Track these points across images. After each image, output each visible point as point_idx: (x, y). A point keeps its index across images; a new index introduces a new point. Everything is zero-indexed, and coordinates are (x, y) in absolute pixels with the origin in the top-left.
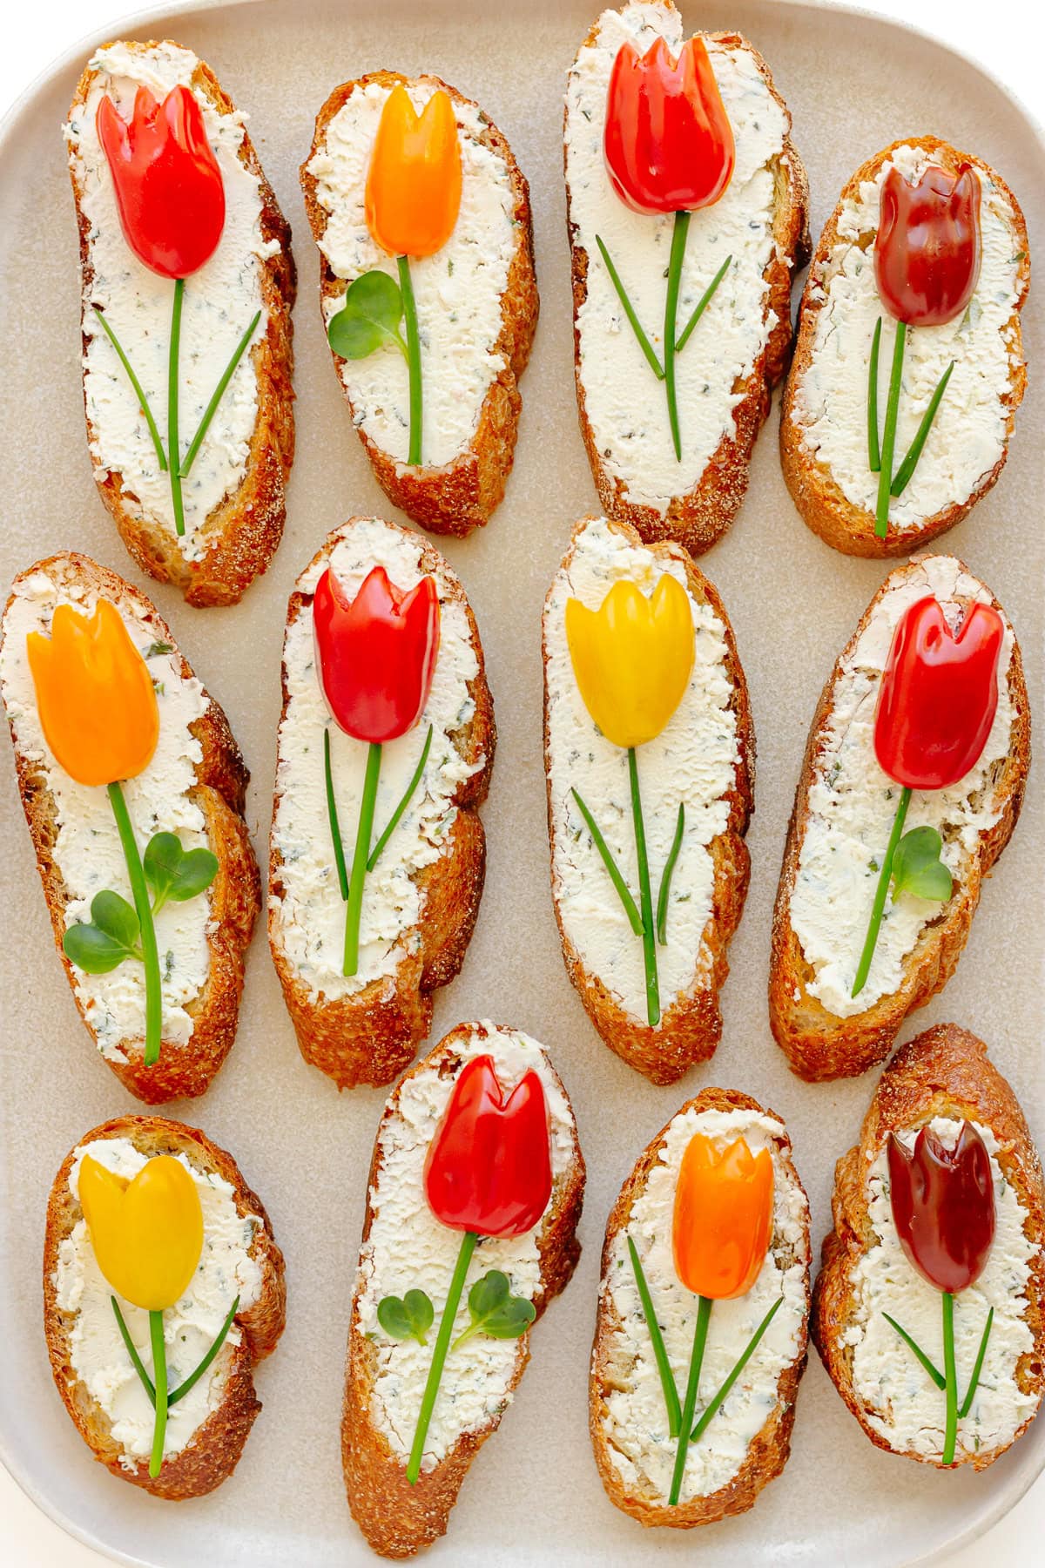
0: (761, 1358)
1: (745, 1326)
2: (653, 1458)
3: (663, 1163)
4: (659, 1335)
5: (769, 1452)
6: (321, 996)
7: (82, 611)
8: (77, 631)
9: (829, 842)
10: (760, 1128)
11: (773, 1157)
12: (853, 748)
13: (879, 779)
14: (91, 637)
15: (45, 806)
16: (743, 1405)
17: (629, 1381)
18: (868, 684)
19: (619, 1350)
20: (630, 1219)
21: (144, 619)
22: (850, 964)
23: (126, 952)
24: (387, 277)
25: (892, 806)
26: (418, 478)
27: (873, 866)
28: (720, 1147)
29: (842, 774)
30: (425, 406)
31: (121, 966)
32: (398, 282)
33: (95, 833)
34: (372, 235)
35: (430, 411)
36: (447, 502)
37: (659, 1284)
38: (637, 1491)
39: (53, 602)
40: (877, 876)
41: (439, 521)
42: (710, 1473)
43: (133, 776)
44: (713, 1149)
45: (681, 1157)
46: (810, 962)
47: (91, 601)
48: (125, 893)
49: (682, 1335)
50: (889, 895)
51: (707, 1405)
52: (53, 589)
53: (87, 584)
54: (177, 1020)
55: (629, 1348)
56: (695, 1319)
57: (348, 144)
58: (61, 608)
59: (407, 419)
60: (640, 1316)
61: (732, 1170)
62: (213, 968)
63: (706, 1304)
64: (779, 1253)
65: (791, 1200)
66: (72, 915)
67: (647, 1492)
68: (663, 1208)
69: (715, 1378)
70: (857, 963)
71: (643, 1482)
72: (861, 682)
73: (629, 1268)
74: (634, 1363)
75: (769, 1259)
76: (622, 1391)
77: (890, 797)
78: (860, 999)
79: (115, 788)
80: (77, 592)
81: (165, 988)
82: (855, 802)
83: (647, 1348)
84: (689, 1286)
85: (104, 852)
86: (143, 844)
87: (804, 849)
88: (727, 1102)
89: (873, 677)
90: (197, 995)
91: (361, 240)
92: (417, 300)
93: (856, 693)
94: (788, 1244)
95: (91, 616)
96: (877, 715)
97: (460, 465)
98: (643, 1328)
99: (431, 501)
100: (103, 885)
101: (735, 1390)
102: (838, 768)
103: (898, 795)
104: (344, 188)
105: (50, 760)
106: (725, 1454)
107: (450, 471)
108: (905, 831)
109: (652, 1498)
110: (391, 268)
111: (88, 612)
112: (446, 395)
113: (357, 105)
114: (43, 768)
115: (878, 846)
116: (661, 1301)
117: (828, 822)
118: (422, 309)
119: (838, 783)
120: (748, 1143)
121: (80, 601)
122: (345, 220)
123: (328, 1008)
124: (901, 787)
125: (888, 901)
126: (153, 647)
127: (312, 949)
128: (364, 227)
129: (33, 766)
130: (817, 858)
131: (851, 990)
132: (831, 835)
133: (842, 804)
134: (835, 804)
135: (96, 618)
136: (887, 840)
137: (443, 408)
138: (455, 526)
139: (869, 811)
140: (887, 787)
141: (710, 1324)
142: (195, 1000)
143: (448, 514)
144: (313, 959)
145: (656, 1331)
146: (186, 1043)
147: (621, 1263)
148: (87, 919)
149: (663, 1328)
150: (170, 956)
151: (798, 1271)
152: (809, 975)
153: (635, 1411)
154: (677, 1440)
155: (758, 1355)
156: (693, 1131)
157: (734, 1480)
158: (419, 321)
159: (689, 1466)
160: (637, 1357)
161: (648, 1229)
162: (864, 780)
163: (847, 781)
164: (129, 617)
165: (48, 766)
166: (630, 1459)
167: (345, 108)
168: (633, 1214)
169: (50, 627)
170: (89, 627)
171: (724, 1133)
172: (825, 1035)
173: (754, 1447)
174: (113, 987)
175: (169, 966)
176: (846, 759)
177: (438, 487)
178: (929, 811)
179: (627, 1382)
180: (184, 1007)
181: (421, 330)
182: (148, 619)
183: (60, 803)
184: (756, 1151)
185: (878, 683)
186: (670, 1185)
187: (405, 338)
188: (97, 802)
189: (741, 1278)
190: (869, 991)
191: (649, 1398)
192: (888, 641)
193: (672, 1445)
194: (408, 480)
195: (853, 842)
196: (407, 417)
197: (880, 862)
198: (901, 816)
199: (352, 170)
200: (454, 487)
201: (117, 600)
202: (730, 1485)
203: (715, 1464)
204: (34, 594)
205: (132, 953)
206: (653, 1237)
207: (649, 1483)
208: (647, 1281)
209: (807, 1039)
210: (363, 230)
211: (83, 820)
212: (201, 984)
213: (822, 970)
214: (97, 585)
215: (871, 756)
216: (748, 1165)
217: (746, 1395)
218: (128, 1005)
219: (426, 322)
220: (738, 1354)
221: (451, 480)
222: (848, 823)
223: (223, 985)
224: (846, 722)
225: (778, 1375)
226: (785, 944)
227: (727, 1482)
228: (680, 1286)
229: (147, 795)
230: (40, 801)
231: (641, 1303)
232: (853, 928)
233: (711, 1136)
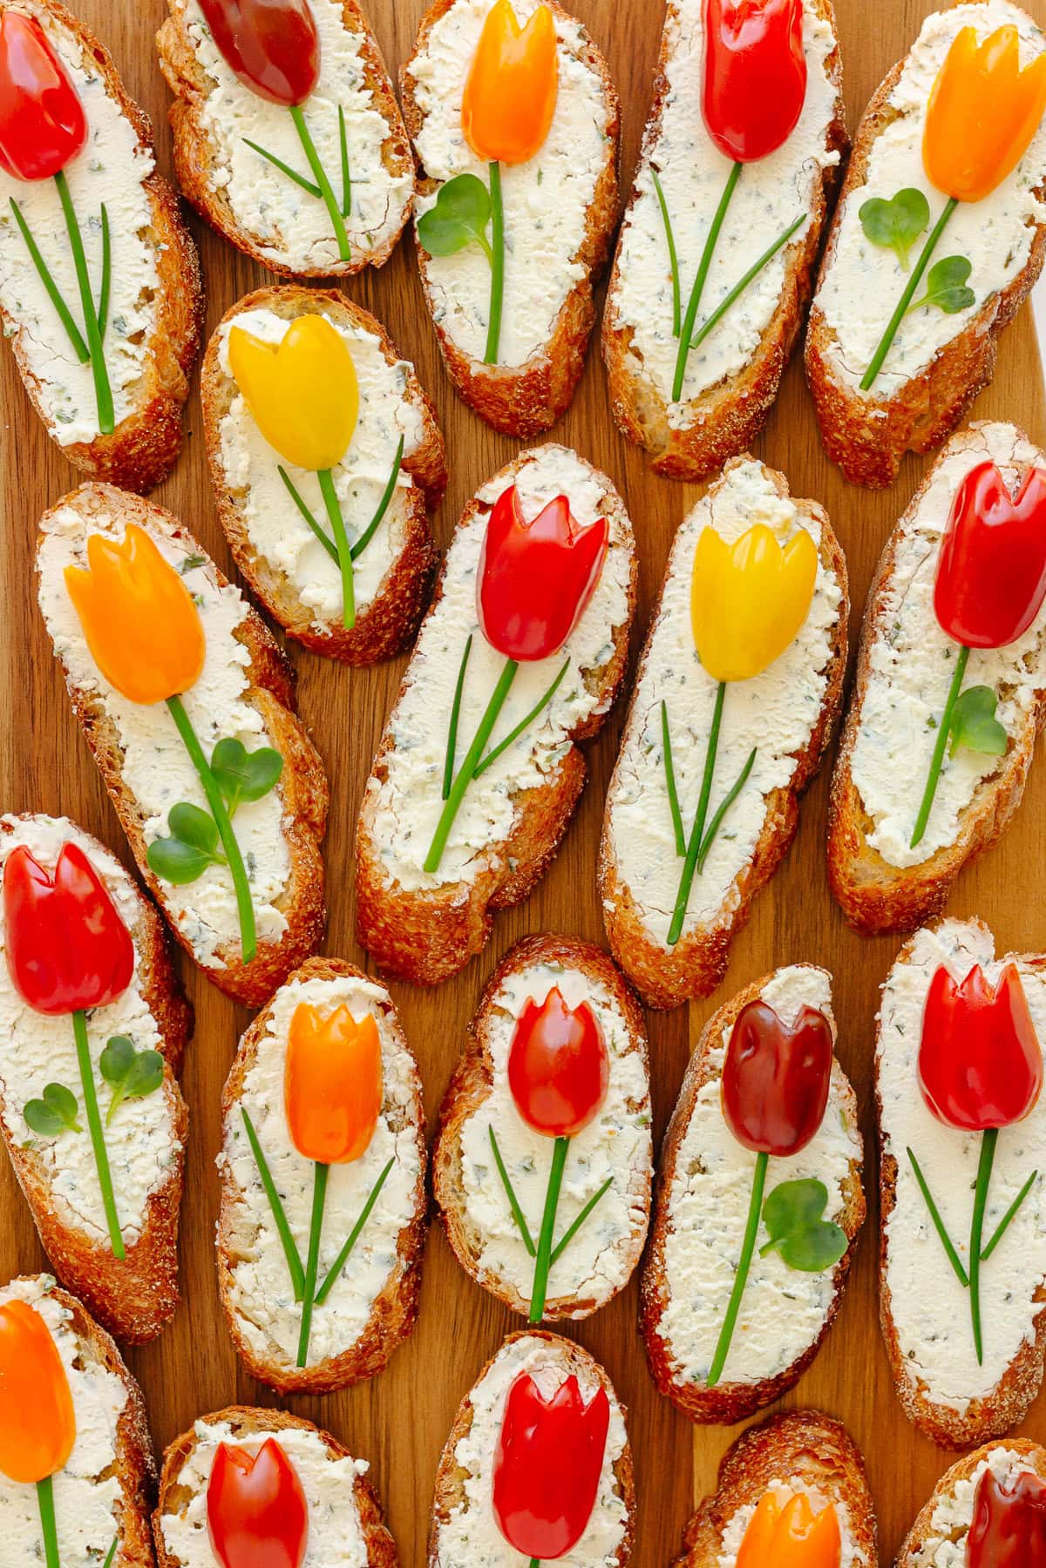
0: (378, 1219)
1: (362, 1189)
2: (282, 1324)
3: (272, 1034)
4: (279, 1204)
5: (394, 1312)
6: (396, 884)
7: (113, 538)
8: (113, 557)
9: (890, 699)
10: (363, 993)
11: (378, 1022)
12: (913, 608)
13: (938, 638)
14: (127, 560)
15: (106, 732)
16: (364, 1266)
17: (253, 1251)
18: (927, 545)
19: (241, 1221)
20: (243, 1091)
21: (174, 536)
22: (910, 817)
23: (209, 859)
24: (477, 179)
25: (950, 665)
26: (492, 377)
27: (931, 723)
28: (325, 1016)
29: (902, 633)
30: (504, 307)
31: (205, 873)
32: (488, 186)
33: (159, 750)
34: (466, 139)
35: (510, 315)
36: (518, 404)
37: (276, 1153)
38: (267, 1358)
39: (83, 532)
40: (935, 733)
41: (507, 421)
42: (336, 1335)
43: (188, 688)
44: (316, 1017)
45: (288, 1026)
46: (870, 814)
47: (119, 526)
48: (199, 801)
49: (302, 1202)
50: (947, 751)
51: (329, 1268)
52: (80, 521)
53: (113, 512)
54: (268, 916)
55: (251, 1218)
56: (313, 1186)
57: (450, 48)
58: (93, 537)
59: (486, 318)
60: (259, 1186)
61: (335, 1034)
62: (295, 861)
63: (322, 1170)
64: (391, 1117)
65: (399, 1063)
66: (151, 831)
67: (278, 1358)
68: (274, 1079)
69: (335, 1241)
70: (916, 817)
71: (274, 1349)
72: (922, 544)
73: (244, 1139)
74: (257, 1233)
75: (381, 1122)
76: (248, 1261)
77: (948, 655)
78: (917, 851)
79: (174, 701)
80: (104, 520)
81: (253, 888)
82: (914, 662)
83: (268, 1217)
84: (305, 1152)
85: (171, 767)
86: (208, 752)
87: (865, 706)
88: (330, 971)
89: (933, 540)
90: (283, 890)
91: (455, 142)
92: (505, 205)
93: (916, 554)
94: (399, 1107)
95: (121, 542)
96: (936, 576)
97: (534, 368)
98: (263, 1197)
99: (501, 401)
100: (176, 798)
101: (356, 1252)
102: (898, 627)
103: (956, 654)
104: (443, 91)
105: (105, 685)
106: (350, 1315)
107: (523, 373)
108: (962, 690)
109: (285, 1365)
110: (482, 172)
111: (119, 537)
112: (525, 299)
113: (462, 11)
114: (99, 695)
115: (937, 704)
116: (279, 1169)
117: (887, 680)
118: (509, 215)
119: (898, 642)
120: (350, 1010)
121: (109, 528)
122: (441, 122)
123: (399, 897)
124: (958, 645)
125: (946, 757)
126: (187, 561)
127: (399, 838)
128: (459, 130)
129: (88, 695)
130: (878, 715)
131: (910, 841)
132: (893, 692)
133: (902, 662)
134: (895, 662)
135: (128, 542)
136: (945, 698)
137: (521, 311)
138: (522, 427)
139: (928, 670)
140: (947, 646)
141: (327, 1190)
142: (281, 895)
143: (517, 415)
144: (399, 846)
145: (276, 1200)
146: (280, 938)
147: (237, 1135)
148: (166, 833)
149: (283, 1196)
150: (251, 856)
151: (411, 1132)
152: (869, 828)
153: (261, 1279)
154: (301, 1304)
155: (374, 1216)
156: (298, 1001)
157: (360, 1340)
158: (506, 226)
159: (314, 1328)
160: (260, 1227)
161: (261, 1100)
162: (924, 640)
163: (907, 640)
164: (158, 536)
165: (103, 692)
166: (259, 1327)
167: (449, 14)
168: (245, 1086)
169: (85, 557)
170: (122, 551)
171: (327, 1000)
172: (883, 887)
173: (378, 1307)
174: (202, 894)
175: (252, 867)
176: (906, 618)
177: (510, 387)
178: (988, 669)
179: (252, 1251)
180: (273, 903)
181: (506, 234)
182: (177, 535)
183: (121, 726)
184: (359, 1017)
185: (938, 546)
186: (280, 1055)
187: (490, 241)
188: (157, 718)
189: (355, 1141)
190: (926, 844)
191: (274, 1265)
192: (948, 505)
193: (297, 1309)
194: (480, 379)
195: (911, 699)
196: (486, 316)
197: (939, 720)
198: (959, 674)
199: (453, 75)
200: (525, 389)
201: (144, 521)
202: (357, 1345)
203: (340, 1326)
204: (63, 528)
205: (214, 859)
206: (267, 1107)
207: (280, 1350)
208: (264, 1151)
209: (865, 892)
210: (458, 133)
211: (144, 739)
212: (285, 879)
213: (882, 822)
214: (122, 510)
215: (931, 616)
216: (350, 1029)
217: (366, 1256)
218: (219, 909)
219: (512, 227)
220: (356, 1216)
221: (522, 382)
222: (908, 681)
223: (307, 877)
224: (908, 583)
225: (397, 1235)
226: (846, 797)
227: (353, 1342)
228: (296, 1154)
229: (205, 705)
230: (100, 728)
231: (259, 1174)
232: (911, 783)
233: (315, 1004)
